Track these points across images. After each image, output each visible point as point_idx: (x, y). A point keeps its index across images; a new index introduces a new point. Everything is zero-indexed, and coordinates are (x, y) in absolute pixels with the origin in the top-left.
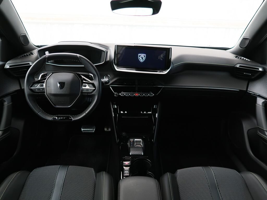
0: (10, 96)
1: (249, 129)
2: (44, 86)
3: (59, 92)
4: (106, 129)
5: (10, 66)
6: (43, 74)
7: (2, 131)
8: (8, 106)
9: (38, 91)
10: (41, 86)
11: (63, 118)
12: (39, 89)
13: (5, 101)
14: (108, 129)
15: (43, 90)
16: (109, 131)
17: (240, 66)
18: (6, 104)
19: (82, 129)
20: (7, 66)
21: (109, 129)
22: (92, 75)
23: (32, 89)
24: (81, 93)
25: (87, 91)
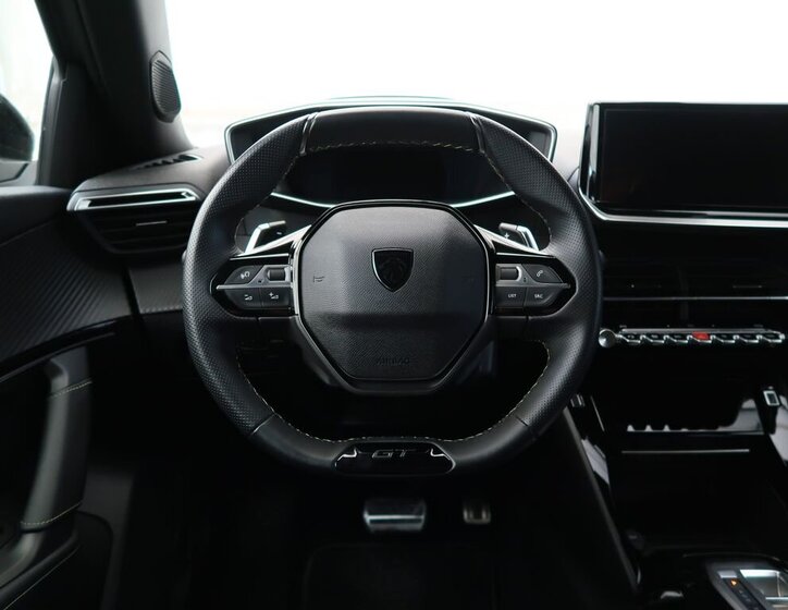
0: (83, 349)
2: (287, 278)
4: (471, 516)
5: (93, 203)
6: (266, 226)
7: (40, 536)
8: (72, 395)
9: (258, 305)
10: (272, 278)
11: (396, 455)
12: (261, 294)
13: (57, 372)
14: (478, 515)
15: (281, 299)
16: (483, 527)
18: (62, 384)
19: (368, 518)
20: (79, 202)
21: (484, 515)
22: (522, 229)
23: (223, 291)
24: (494, 313)
25: (527, 303)
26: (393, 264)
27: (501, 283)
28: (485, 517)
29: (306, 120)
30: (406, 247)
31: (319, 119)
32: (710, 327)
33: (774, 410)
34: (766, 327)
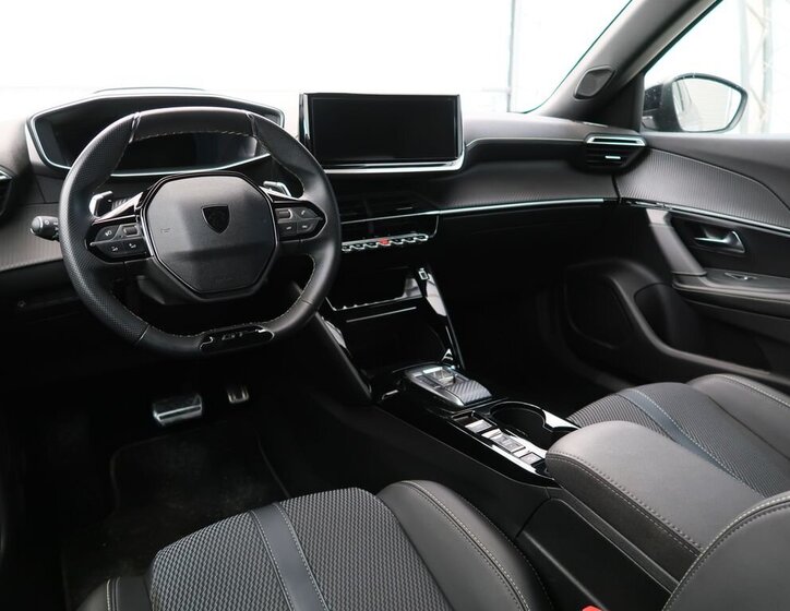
1: (638, 289)
3: (213, 240)
6: (99, 196)
9: (123, 253)
10: (128, 233)
11: (237, 336)
12: (124, 245)
14: (239, 396)
15: (138, 247)
17: (596, 140)
19: (157, 416)
22: (280, 184)
23: (95, 247)
24: (280, 240)
25: (298, 232)
26: (216, 215)
27: (280, 221)
28: (245, 397)
29: (133, 119)
30: (223, 204)
31: (142, 118)
32: (386, 236)
33: (425, 281)
34: (418, 232)
